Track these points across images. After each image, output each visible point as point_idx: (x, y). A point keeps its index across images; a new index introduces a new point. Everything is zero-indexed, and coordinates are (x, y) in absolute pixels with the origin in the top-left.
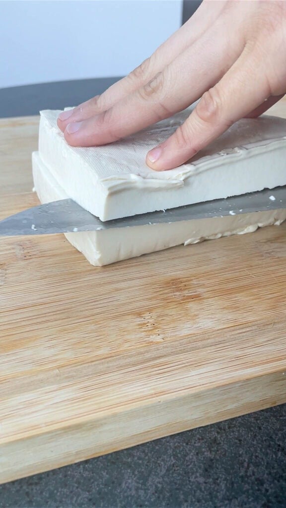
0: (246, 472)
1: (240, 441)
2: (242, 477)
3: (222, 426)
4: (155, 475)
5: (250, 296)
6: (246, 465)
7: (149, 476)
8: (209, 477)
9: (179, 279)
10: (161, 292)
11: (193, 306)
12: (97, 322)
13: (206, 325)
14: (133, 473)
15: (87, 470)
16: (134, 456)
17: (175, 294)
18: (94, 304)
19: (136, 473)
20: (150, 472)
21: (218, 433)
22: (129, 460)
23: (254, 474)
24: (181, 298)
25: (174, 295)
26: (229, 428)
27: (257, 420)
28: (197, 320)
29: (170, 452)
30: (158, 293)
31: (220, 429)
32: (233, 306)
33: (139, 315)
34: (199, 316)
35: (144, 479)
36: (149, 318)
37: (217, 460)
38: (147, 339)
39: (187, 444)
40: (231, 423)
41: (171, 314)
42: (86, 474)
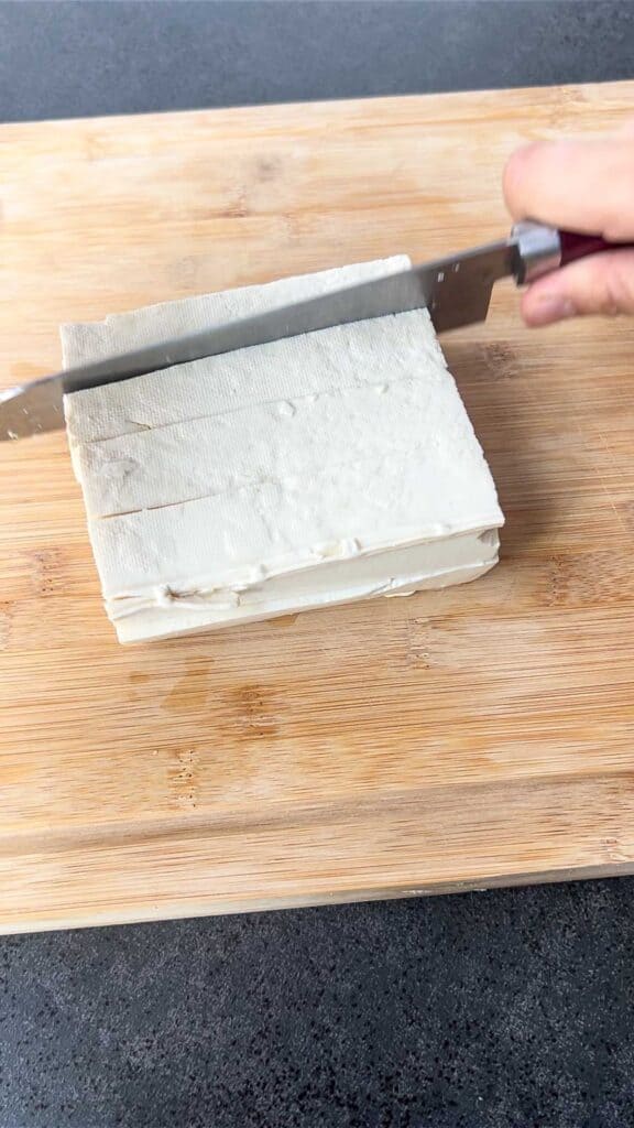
0: (257, 987)
1: (266, 944)
2: (249, 993)
3: (252, 919)
4: (150, 966)
5: (347, 746)
6: (260, 978)
7: (143, 965)
8: (211, 983)
9: (258, 686)
10: (222, 712)
11: (257, 748)
12: (115, 754)
13: (261, 792)
14: (127, 958)
15: (75, 941)
16: (133, 936)
17: (240, 718)
18: (120, 716)
19: (130, 958)
20: (146, 961)
21: (244, 927)
22: (126, 940)
23: (264, 993)
24: (245, 730)
25: (238, 722)
26: (260, 923)
27: (299, 920)
28: (253, 779)
29: (177, 940)
30: (217, 713)
31: (249, 922)
32: (314, 761)
33: (176, 752)
34: (260, 772)
35: (136, 968)
36: (187, 762)
37: (228, 964)
38: (173, 801)
39: (201, 934)
40: (265, 917)
41: (220, 759)
42: (74, 946)
